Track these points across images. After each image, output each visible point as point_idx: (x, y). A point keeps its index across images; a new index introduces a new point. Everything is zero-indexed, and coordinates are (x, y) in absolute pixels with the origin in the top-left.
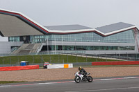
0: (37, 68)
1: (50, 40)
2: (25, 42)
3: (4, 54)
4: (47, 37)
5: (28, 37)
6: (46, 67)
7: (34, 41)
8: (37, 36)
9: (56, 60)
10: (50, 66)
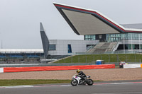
0: (113, 67)
1: (127, 39)
2: (101, 41)
3: (79, 53)
4: (123, 36)
5: (104, 36)
6: (122, 67)
7: (110, 39)
8: (113, 34)
9: (133, 59)
10: (126, 66)
